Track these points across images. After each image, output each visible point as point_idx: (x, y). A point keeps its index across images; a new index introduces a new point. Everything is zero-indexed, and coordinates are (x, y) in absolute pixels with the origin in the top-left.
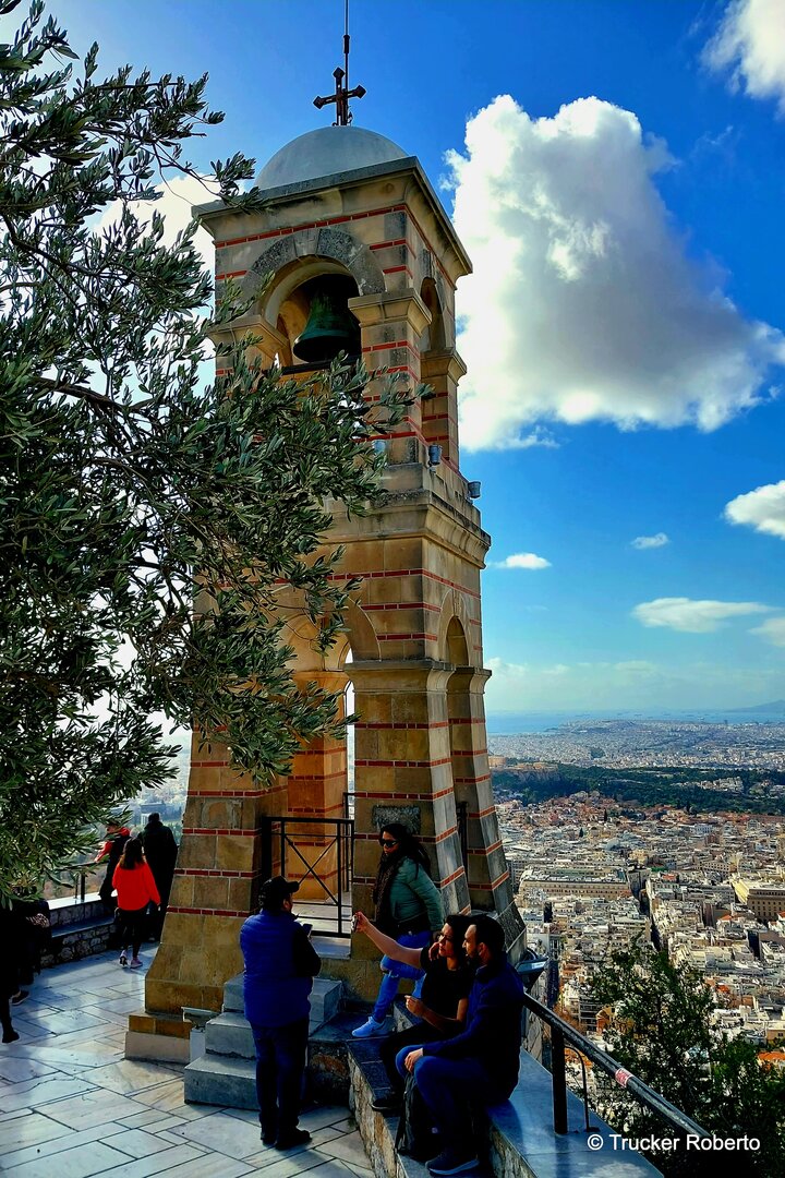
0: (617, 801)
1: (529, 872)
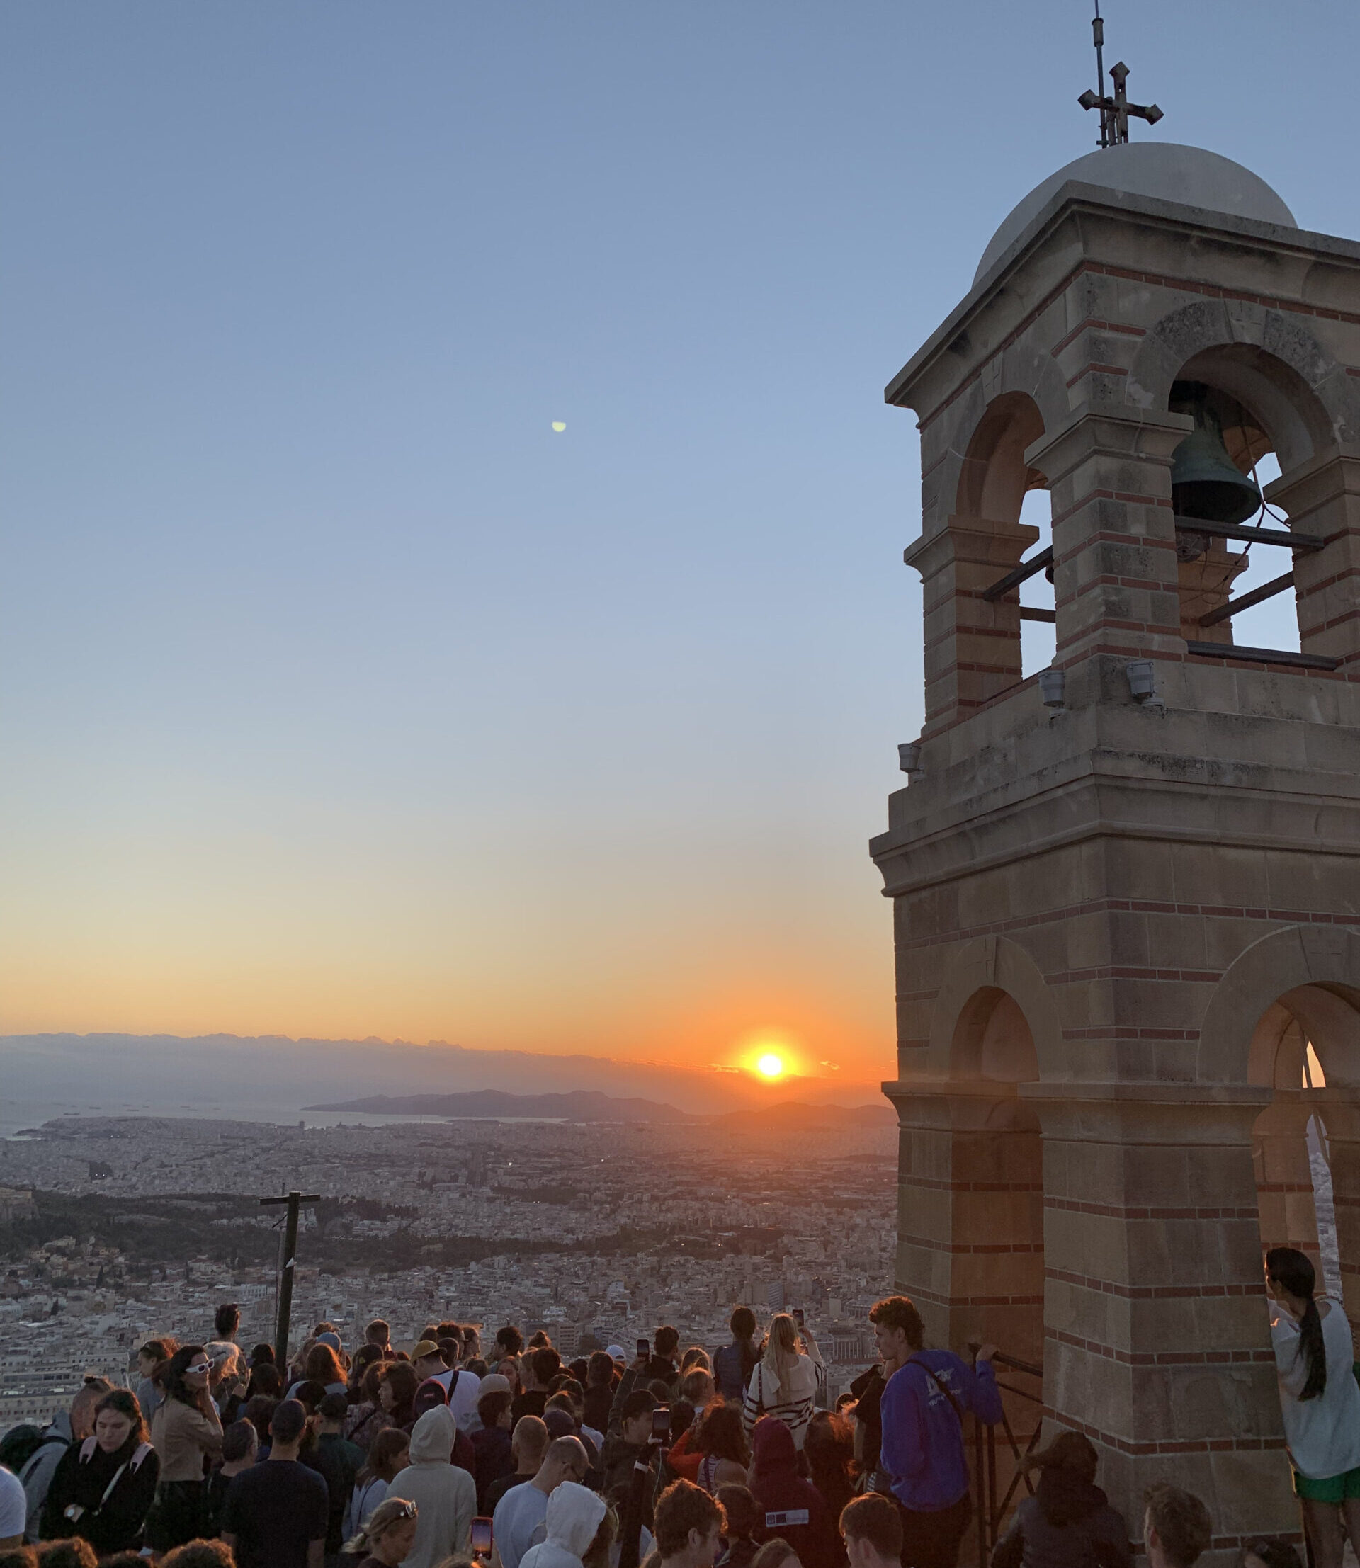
0: (122, 1251)
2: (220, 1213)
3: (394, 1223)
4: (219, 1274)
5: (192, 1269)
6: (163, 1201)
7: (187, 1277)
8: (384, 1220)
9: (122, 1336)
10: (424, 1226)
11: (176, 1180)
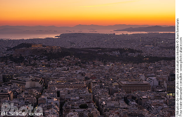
0: (80, 59)
1: (51, 82)
2: (99, 51)
3: (137, 54)
4: (100, 63)
5: (94, 63)
6: (87, 49)
7: (93, 64)
8: (135, 53)
9: (82, 74)
10: (144, 54)
11: (89, 45)
